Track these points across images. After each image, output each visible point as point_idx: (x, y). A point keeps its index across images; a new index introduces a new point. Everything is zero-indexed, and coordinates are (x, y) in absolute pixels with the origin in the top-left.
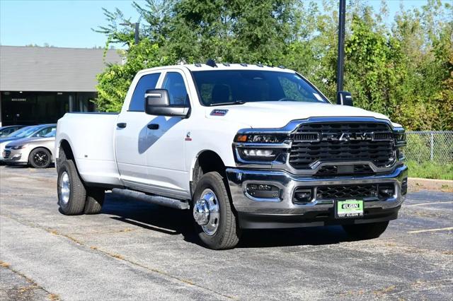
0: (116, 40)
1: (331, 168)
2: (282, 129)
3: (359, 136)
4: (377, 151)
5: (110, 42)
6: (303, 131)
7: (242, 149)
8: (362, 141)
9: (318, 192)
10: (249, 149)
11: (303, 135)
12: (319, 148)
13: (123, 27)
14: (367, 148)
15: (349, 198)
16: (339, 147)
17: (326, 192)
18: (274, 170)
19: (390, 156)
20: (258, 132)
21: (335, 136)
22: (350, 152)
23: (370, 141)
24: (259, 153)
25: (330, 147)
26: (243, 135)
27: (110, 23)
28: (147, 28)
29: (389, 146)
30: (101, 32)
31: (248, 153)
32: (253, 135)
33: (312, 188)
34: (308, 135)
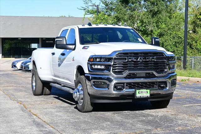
0: (89, 13)
1: (133, 74)
2: (109, 55)
3: (148, 59)
4: (158, 66)
5: (86, 14)
6: (119, 56)
7: (91, 65)
8: (149, 61)
9: (126, 86)
10: (95, 65)
11: (119, 58)
12: (127, 64)
13: (92, 7)
14: (153, 65)
15: (142, 88)
16: (138, 64)
17: (130, 86)
18: (105, 75)
19: (165, 68)
20: (99, 57)
21: (135, 59)
22: (144, 66)
23: (154, 61)
24: (99, 67)
25: (133, 64)
26: (92, 58)
27: (86, 5)
28: (103, 7)
29: (164, 63)
30: (82, 9)
31: (94, 66)
32: (96, 58)
33: (124, 83)
34: (122, 58)
